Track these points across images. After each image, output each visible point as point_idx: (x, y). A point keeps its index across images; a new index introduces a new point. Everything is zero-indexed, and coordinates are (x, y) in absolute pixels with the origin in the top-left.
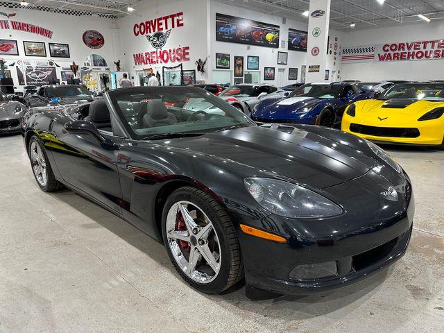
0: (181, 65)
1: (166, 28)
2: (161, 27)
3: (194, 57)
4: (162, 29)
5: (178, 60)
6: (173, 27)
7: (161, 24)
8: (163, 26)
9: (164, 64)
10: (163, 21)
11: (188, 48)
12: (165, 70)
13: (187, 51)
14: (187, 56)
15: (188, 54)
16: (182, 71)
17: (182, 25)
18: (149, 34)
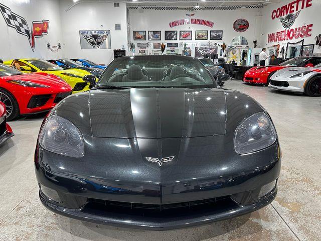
0: (303, 40)
1: (297, 10)
2: (292, 9)
3: (315, 33)
4: (293, 11)
5: (301, 36)
6: (302, 8)
7: (293, 7)
8: (294, 9)
9: (289, 41)
10: (295, 5)
11: (311, 25)
12: (289, 45)
13: (310, 28)
14: (309, 33)
15: (311, 30)
16: (303, 46)
17: (311, 5)
18: (282, 17)
